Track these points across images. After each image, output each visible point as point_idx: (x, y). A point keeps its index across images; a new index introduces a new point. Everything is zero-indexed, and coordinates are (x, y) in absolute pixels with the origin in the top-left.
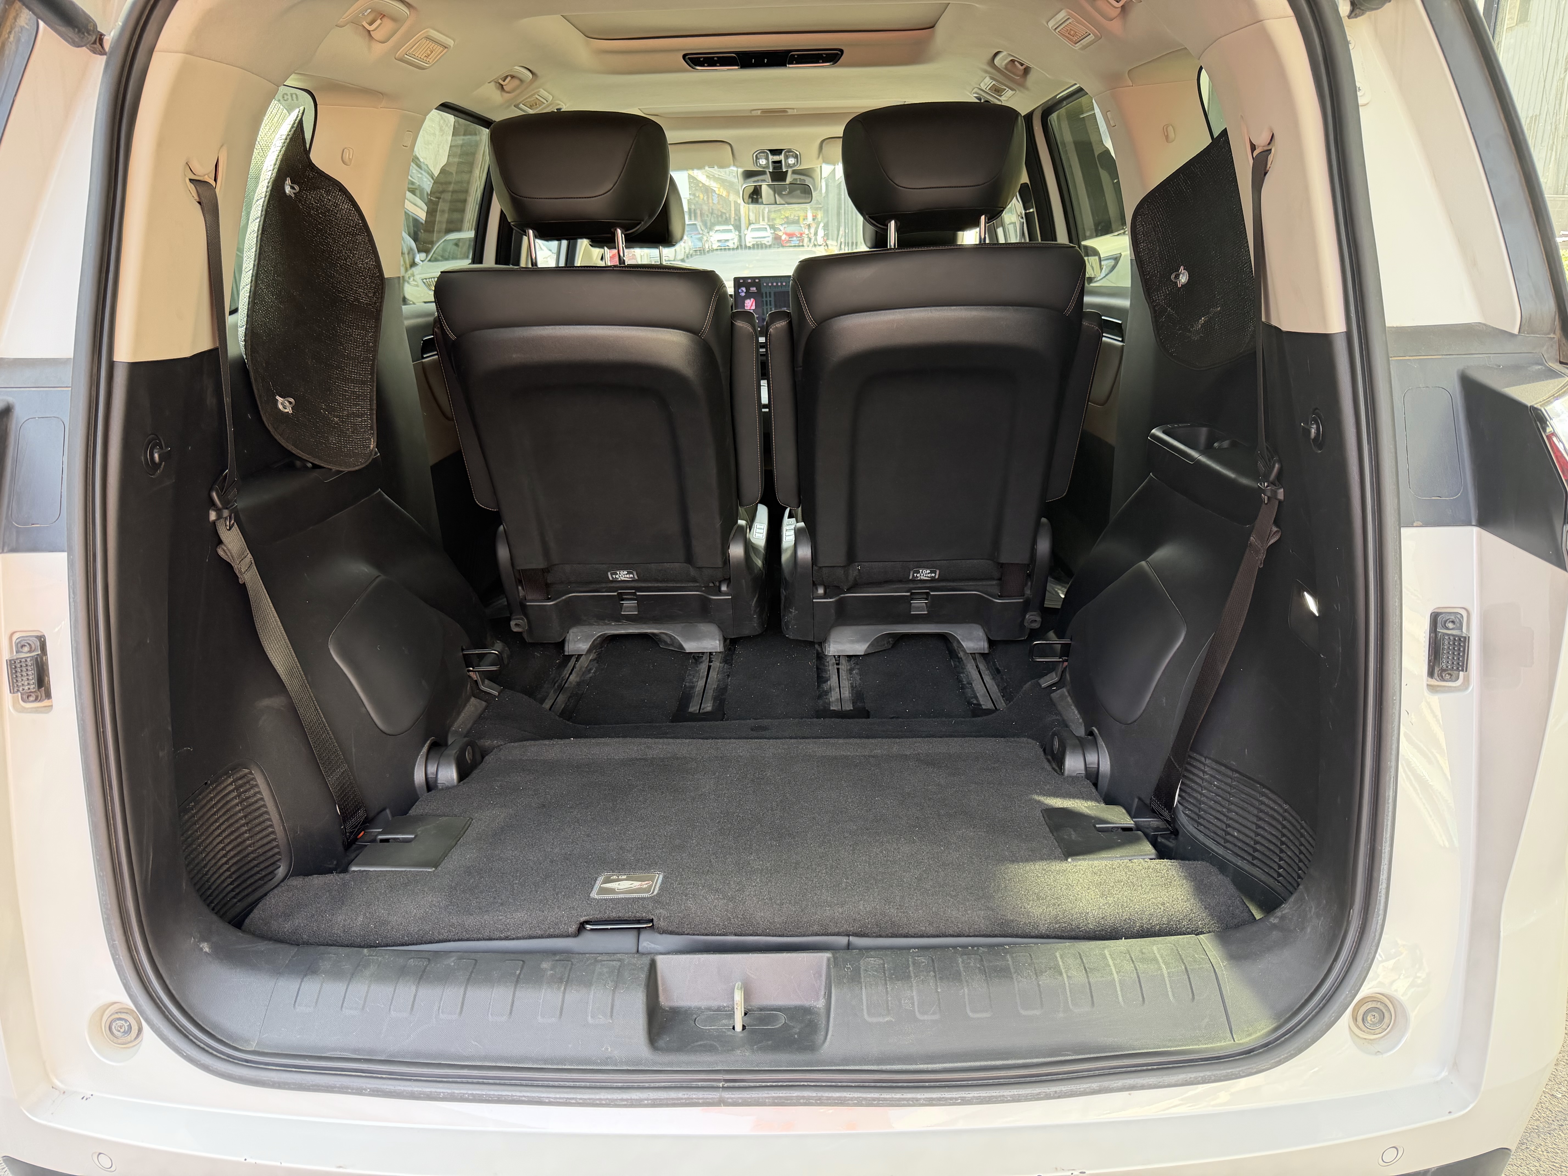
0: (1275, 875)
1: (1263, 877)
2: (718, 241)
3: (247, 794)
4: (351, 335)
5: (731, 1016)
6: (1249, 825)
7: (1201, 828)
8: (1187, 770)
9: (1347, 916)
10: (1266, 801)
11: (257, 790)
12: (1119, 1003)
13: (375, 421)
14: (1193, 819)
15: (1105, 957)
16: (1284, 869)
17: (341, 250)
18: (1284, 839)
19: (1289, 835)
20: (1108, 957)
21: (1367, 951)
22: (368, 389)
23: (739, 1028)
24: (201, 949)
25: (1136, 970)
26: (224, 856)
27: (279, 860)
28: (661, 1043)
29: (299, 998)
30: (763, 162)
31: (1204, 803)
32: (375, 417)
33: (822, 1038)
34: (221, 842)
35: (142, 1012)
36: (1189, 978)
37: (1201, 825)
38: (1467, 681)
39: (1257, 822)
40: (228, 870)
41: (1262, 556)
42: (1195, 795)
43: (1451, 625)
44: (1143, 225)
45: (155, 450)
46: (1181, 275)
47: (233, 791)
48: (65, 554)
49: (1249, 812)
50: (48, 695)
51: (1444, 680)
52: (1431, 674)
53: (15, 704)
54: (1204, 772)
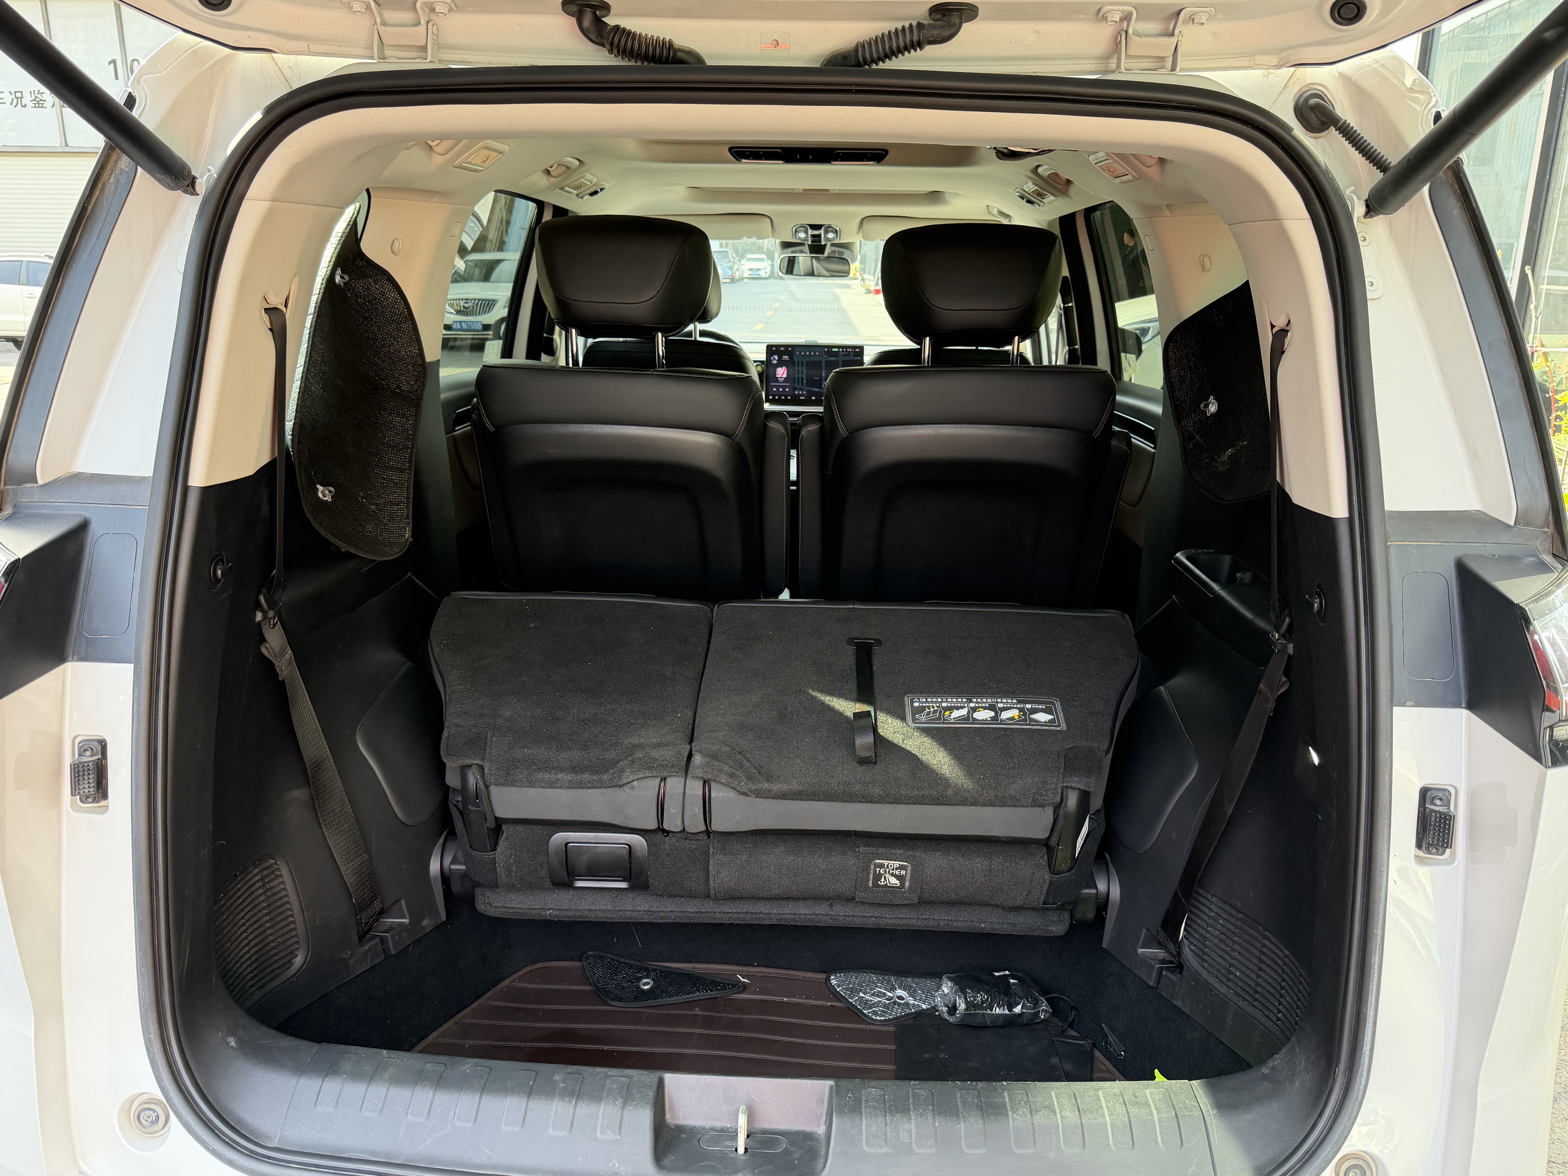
0: (1274, 1019)
1: (1263, 1020)
2: (749, 269)
3: (272, 884)
4: (391, 423)
5: (734, 1137)
6: (1251, 966)
7: (1205, 964)
8: (1192, 905)
9: (1332, 1075)
10: (1269, 944)
11: (281, 880)
12: (1109, 1145)
13: (411, 510)
14: (1198, 955)
15: (1098, 1099)
16: (1283, 1014)
17: (385, 338)
18: (1283, 984)
19: (1289, 980)
20: (1102, 1098)
21: (1350, 1110)
22: (405, 476)
23: (741, 1150)
24: (228, 1044)
25: (1128, 1113)
26: (247, 945)
27: (296, 949)
28: (666, 1162)
29: (320, 1097)
30: (802, 235)
31: (1209, 940)
32: (411, 506)
33: (821, 1165)
34: (244, 932)
35: (172, 1105)
36: (1179, 1125)
37: (1206, 961)
38: (1453, 856)
39: (1260, 965)
40: (249, 959)
41: (1272, 705)
42: (1201, 931)
43: (1438, 802)
44: (1175, 352)
45: (218, 567)
46: (1210, 405)
47: (258, 881)
48: (132, 665)
49: (1252, 953)
50: (105, 796)
51: (1431, 854)
52: (1419, 846)
53: (73, 803)
54: (1210, 910)
